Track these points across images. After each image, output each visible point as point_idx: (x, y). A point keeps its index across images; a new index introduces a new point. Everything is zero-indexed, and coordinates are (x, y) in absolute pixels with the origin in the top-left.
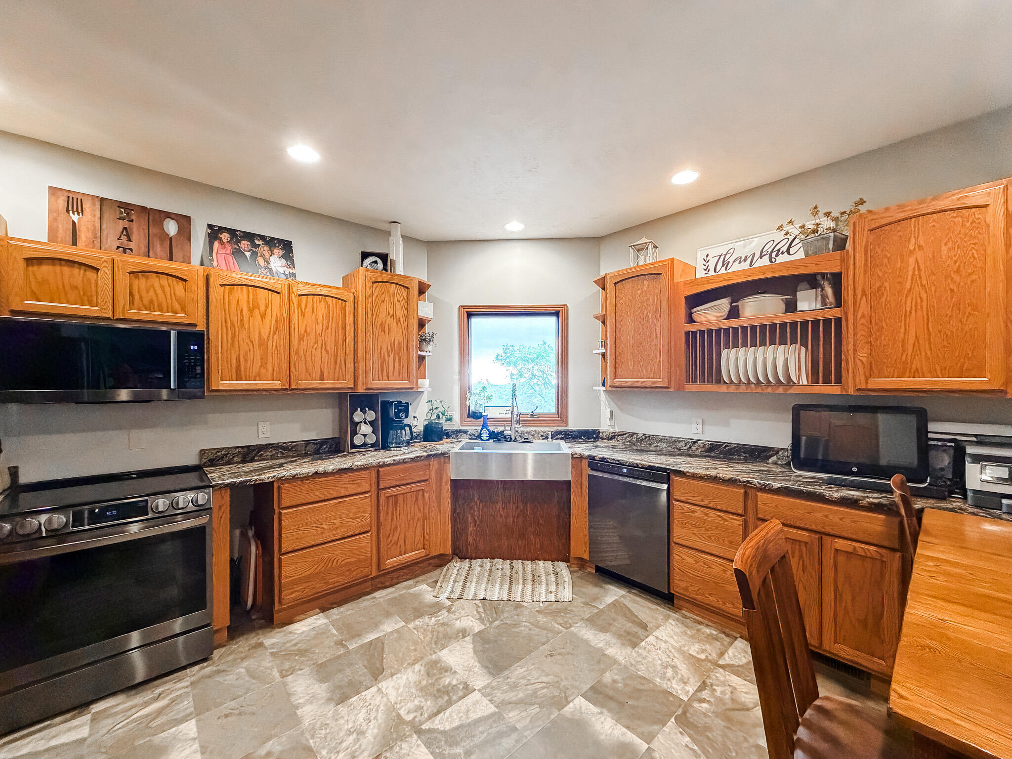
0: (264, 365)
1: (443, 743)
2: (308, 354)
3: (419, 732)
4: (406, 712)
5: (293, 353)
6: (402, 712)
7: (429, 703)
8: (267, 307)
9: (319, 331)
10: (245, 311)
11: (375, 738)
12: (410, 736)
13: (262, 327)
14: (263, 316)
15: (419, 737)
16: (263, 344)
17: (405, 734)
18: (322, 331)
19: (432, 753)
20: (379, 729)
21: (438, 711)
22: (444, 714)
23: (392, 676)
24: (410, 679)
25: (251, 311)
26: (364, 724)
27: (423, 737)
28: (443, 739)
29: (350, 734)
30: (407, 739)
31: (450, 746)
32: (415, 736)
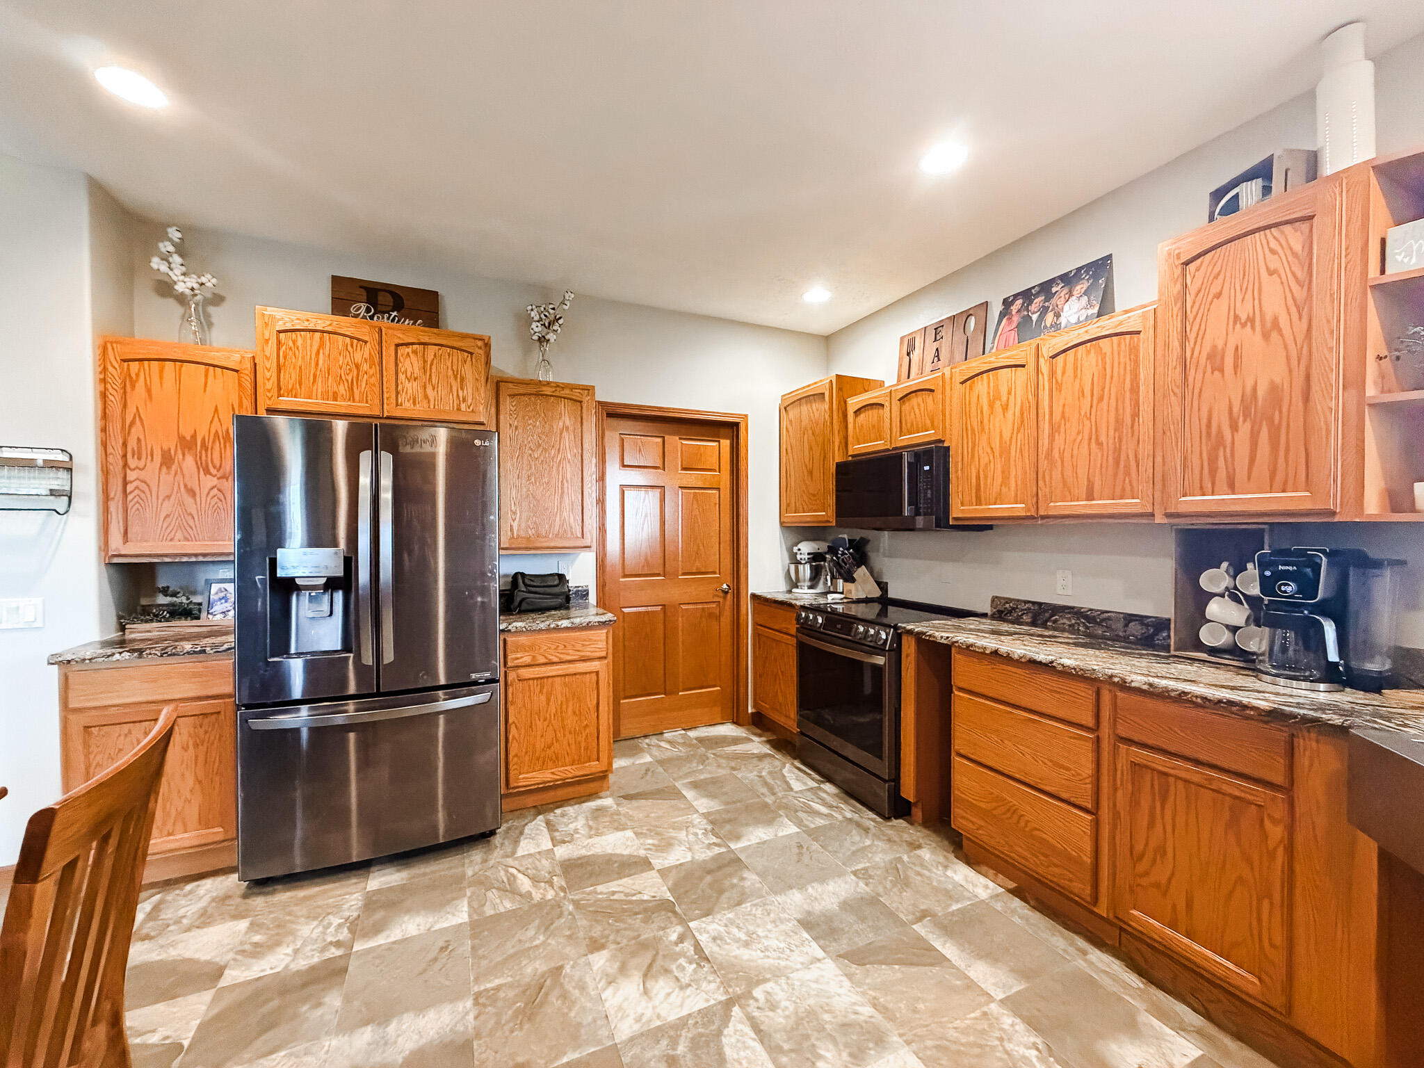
0: (1006, 482)
1: (700, 1030)
2: (1067, 455)
3: (729, 1004)
4: (770, 990)
5: (1042, 457)
6: (769, 986)
7: (781, 1020)
8: (1009, 393)
9: (1086, 407)
10: (986, 408)
11: (736, 957)
12: (727, 992)
13: (1002, 426)
14: (1005, 408)
15: (720, 1002)
16: (1005, 451)
17: (730, 986)
18: (1091, 407)
19: (690, 1015)
20: (748, 960)
21: (761, 1031)
22: (754, 1040)
23: (846, 975)
24: (837, 998)
25: (991, 405)
26: (760, 946)
27: (719, 1007)
28: (707, 1032)
29: (749, 934)
30: (722, 989)
31: (693, 1039)
32: (724, 998)
